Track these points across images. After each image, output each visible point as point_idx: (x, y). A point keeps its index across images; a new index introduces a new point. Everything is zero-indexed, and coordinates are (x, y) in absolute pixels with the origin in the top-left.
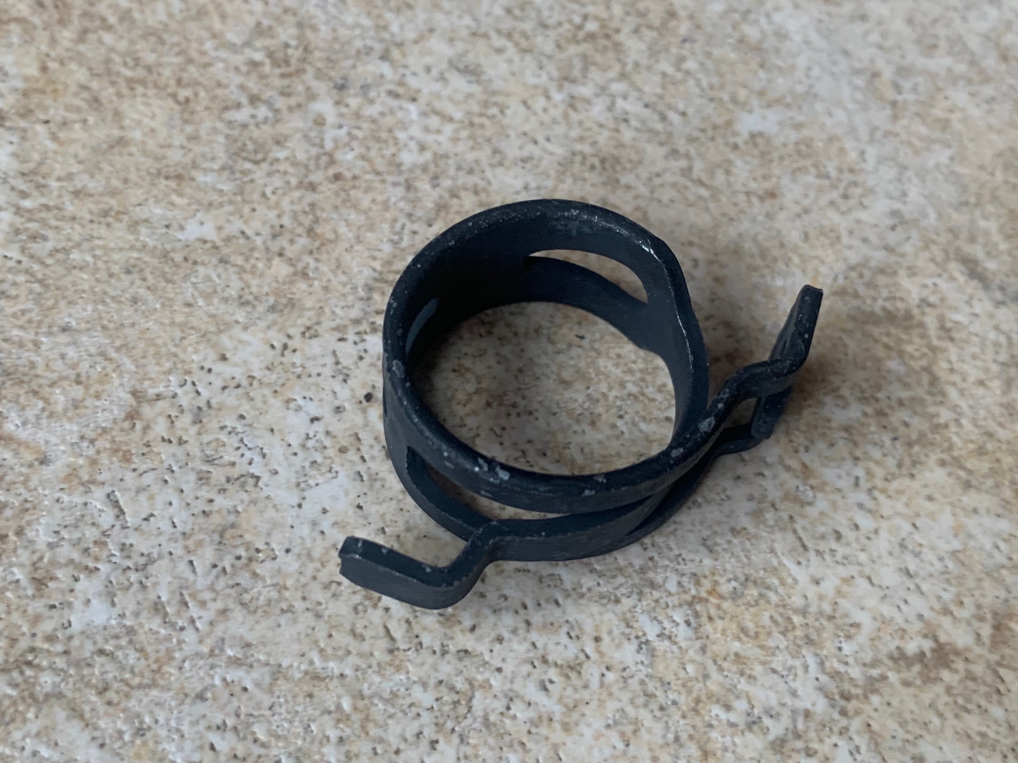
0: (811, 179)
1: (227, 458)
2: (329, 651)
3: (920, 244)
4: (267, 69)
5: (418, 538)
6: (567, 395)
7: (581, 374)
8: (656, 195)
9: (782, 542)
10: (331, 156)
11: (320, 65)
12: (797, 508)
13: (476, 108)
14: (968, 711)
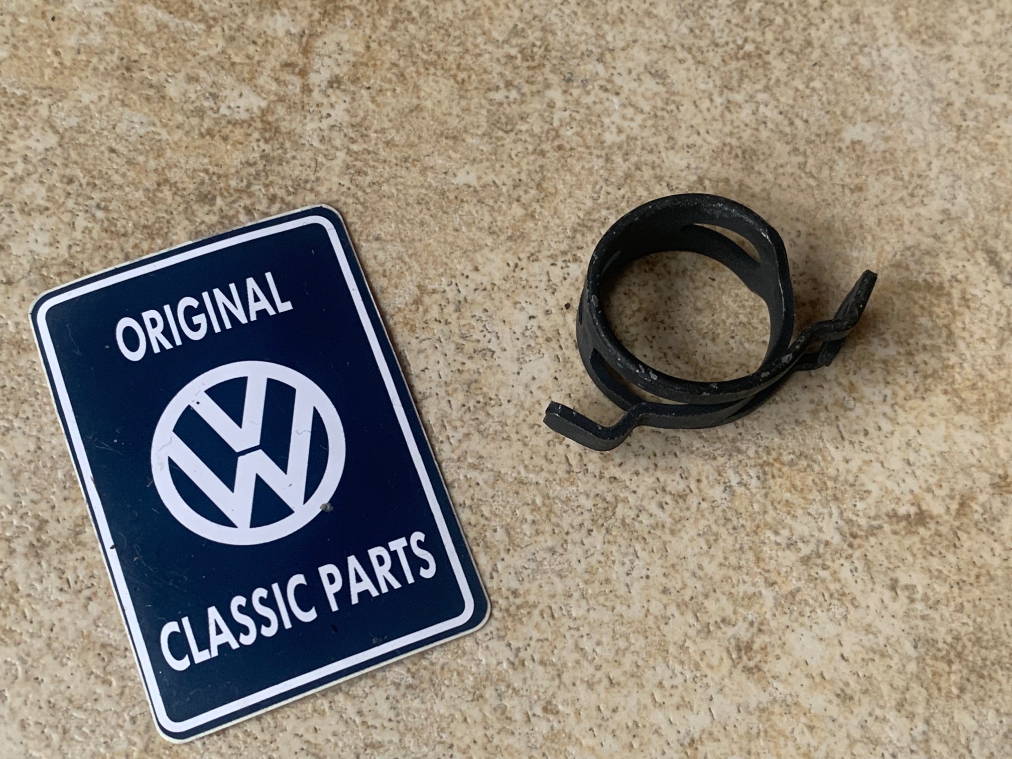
0: (889, 179)
1: (475, 337)
2: (531, 467)
3: (959, 236)
4: (518, 61)
5: (591, 403)
6: (699, 318)
7: (710, 305)
8: (778, 181)
9: (828, 433)
10: (557, 132)
11: (555, 62)
12: (842, 412)
13: (660, 104)
14: (932, 555)
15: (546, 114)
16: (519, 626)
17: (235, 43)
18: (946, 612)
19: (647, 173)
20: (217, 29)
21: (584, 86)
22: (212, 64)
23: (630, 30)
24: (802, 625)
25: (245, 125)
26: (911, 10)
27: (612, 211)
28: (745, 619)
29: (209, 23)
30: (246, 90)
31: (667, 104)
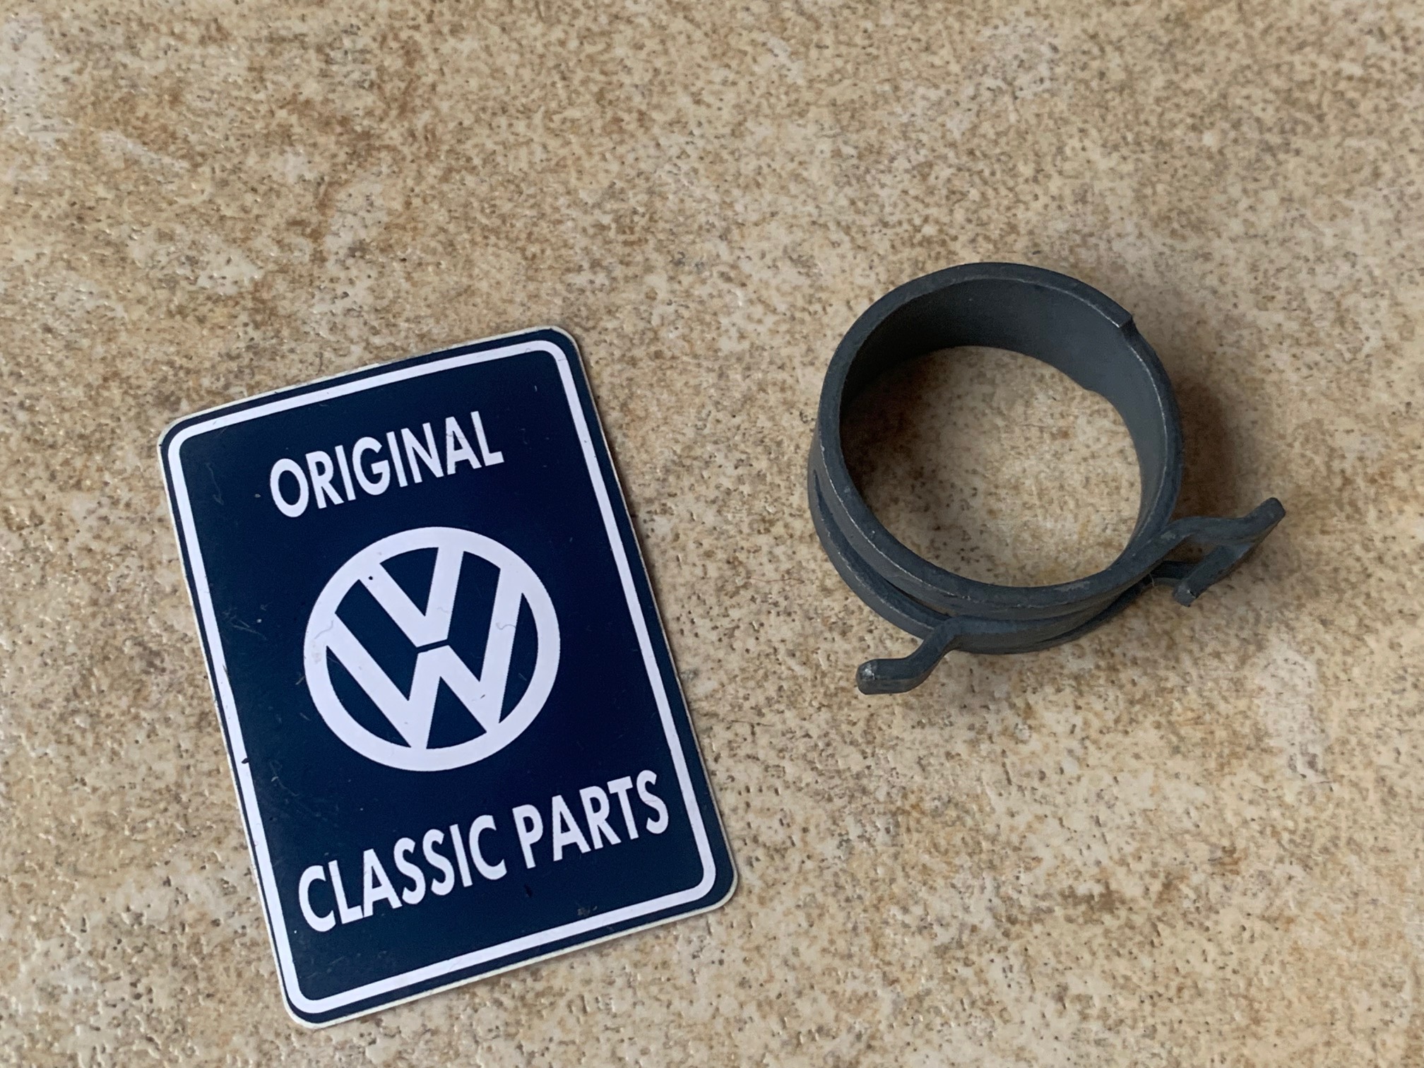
15: (643, 308)
16: (536, 1021)
17: (227, 190)
18: (1130, 1036)
19: (773, 397)
20: (205, 170)
21: (699, 272)
22: (194, 217)
23: (769, 197)
24: (928, 1042)
25: (231, 303)
26: (1160, 188)
27: (721, 446)
28: (850, 1029)
29: (195, 159)
30: (236, 255)
31: (810, 302)
